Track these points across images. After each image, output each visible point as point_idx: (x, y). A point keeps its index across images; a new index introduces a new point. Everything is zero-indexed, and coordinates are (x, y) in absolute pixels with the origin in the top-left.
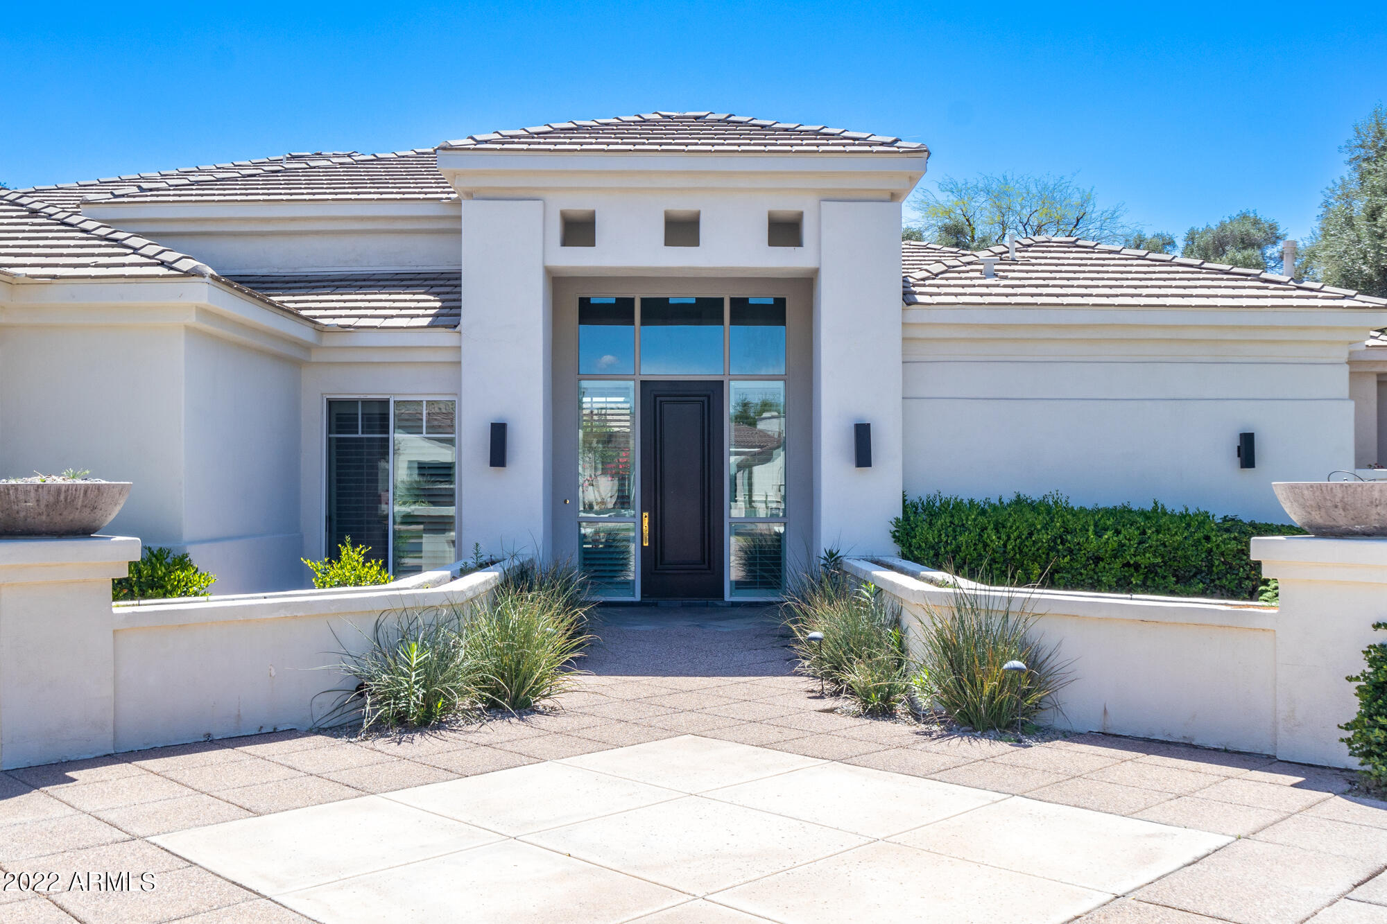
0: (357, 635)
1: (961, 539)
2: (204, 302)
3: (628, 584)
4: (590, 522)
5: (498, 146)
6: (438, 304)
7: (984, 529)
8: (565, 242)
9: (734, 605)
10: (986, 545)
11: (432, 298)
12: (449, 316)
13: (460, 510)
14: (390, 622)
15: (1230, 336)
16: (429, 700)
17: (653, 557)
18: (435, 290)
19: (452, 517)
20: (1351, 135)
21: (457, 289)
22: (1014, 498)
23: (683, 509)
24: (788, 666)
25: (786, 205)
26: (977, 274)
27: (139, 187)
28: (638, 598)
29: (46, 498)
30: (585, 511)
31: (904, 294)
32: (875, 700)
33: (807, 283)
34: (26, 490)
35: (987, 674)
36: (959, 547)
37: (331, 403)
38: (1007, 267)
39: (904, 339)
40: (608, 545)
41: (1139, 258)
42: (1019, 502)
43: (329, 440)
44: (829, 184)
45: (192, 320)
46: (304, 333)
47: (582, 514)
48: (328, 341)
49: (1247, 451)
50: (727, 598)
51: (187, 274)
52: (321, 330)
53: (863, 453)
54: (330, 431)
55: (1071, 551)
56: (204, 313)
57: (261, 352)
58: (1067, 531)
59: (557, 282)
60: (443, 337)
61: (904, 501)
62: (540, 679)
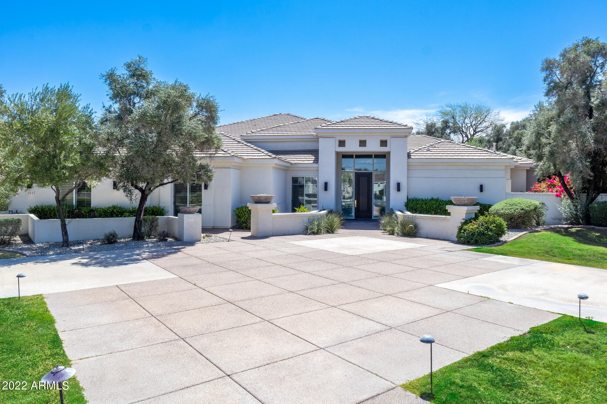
0: (306, 220)
1: (418, 206)
2: (277, 163)
3: (352, 216)
4: (344, 202)
5: (326, 128)
6: (314, 158)
7: (422, 204)
8: (339, 146)
9: (374, 220)
10: (423, 207)
11: (312, 156)
12: (316, 161)
13: (318, 199)
14: (311, 218)
15: (478, 164)
16: (318, 230)
17: (357, 209)
18: (312, 154)
19: (316, 200)
20: (534, 108)
21: (317, 154)
22: (431, 198)
23: (364, 200)
24: (378, 228)
25: (384, 139)
26: (426, 151)
27: (251, 132)
28: (354, 218)
29: (265, 198)
30: (343, 199)
31: (408, 156)
32: (391, 232)
33: (389, 153)
34: (262, 196)
35: (407, 227)
36: (417, 208)
37: (293, 178)
38: (433, 149)
39: (408, 165)
40: (349, 206)
41: (464, 146)
42: (432, 199)
43: (292, 185)
44: (393, 134)
45: (274, 166)
46: (289, 165)
47: (342, 200)
48: (293, 166)
49: (481, 188)
50: (373, 218)
51: (274, 158)
52: (291, 163)
53: (399, 189)
54: (292, 183)
55: (440, 209)
56: (276, 164)
57: (282, 169)
58: (440, 205)
59: (337, 153)
60: (315, 165)
61: (408, 199)
62: (335, 228)
